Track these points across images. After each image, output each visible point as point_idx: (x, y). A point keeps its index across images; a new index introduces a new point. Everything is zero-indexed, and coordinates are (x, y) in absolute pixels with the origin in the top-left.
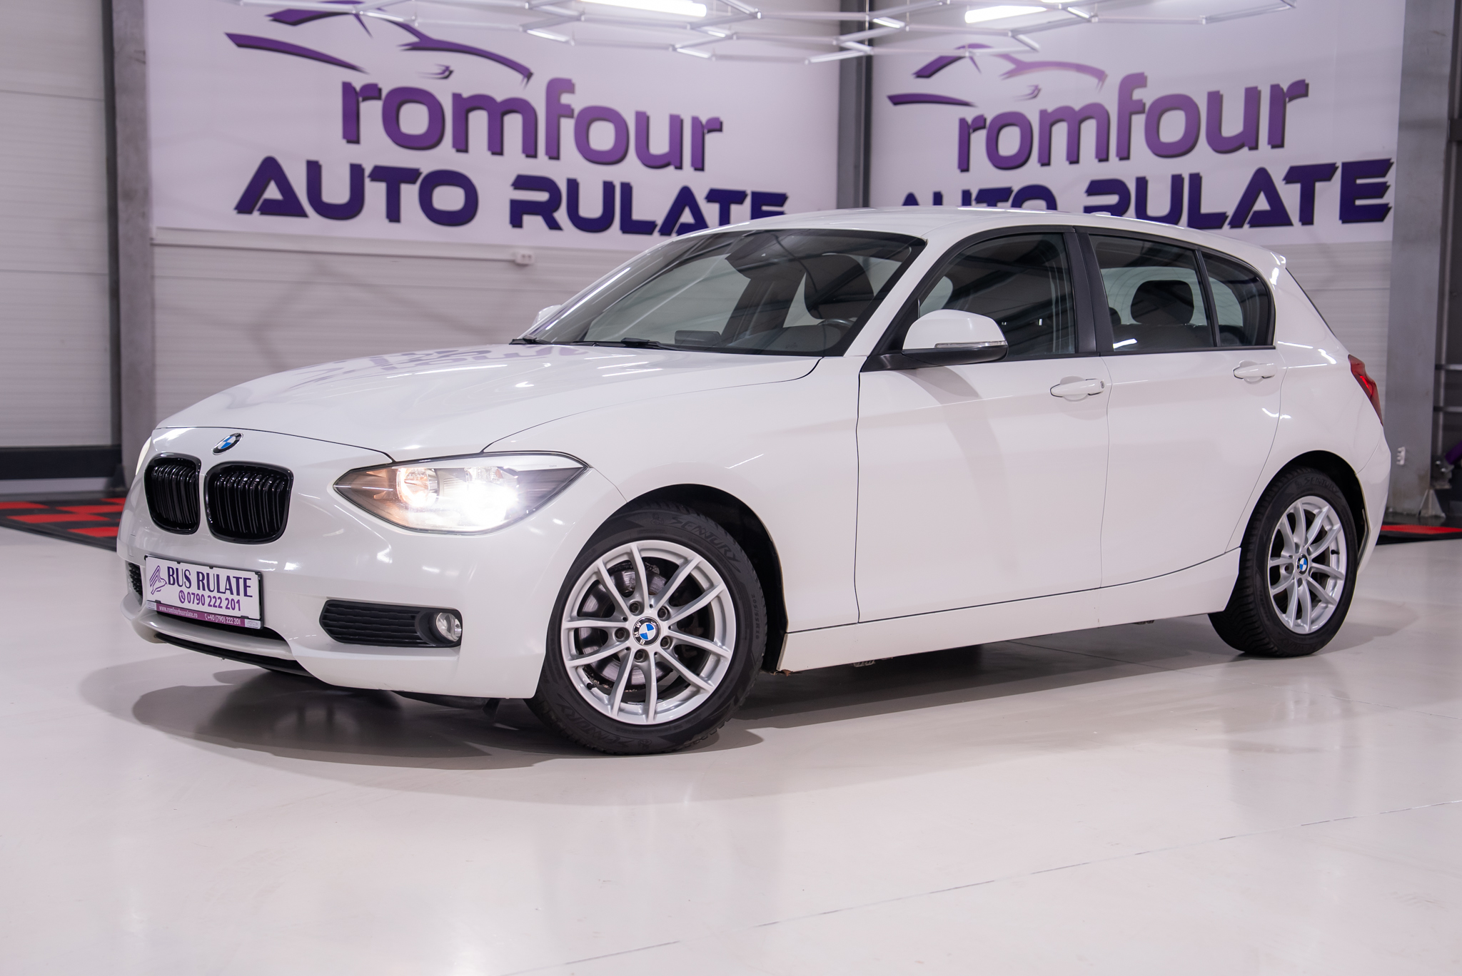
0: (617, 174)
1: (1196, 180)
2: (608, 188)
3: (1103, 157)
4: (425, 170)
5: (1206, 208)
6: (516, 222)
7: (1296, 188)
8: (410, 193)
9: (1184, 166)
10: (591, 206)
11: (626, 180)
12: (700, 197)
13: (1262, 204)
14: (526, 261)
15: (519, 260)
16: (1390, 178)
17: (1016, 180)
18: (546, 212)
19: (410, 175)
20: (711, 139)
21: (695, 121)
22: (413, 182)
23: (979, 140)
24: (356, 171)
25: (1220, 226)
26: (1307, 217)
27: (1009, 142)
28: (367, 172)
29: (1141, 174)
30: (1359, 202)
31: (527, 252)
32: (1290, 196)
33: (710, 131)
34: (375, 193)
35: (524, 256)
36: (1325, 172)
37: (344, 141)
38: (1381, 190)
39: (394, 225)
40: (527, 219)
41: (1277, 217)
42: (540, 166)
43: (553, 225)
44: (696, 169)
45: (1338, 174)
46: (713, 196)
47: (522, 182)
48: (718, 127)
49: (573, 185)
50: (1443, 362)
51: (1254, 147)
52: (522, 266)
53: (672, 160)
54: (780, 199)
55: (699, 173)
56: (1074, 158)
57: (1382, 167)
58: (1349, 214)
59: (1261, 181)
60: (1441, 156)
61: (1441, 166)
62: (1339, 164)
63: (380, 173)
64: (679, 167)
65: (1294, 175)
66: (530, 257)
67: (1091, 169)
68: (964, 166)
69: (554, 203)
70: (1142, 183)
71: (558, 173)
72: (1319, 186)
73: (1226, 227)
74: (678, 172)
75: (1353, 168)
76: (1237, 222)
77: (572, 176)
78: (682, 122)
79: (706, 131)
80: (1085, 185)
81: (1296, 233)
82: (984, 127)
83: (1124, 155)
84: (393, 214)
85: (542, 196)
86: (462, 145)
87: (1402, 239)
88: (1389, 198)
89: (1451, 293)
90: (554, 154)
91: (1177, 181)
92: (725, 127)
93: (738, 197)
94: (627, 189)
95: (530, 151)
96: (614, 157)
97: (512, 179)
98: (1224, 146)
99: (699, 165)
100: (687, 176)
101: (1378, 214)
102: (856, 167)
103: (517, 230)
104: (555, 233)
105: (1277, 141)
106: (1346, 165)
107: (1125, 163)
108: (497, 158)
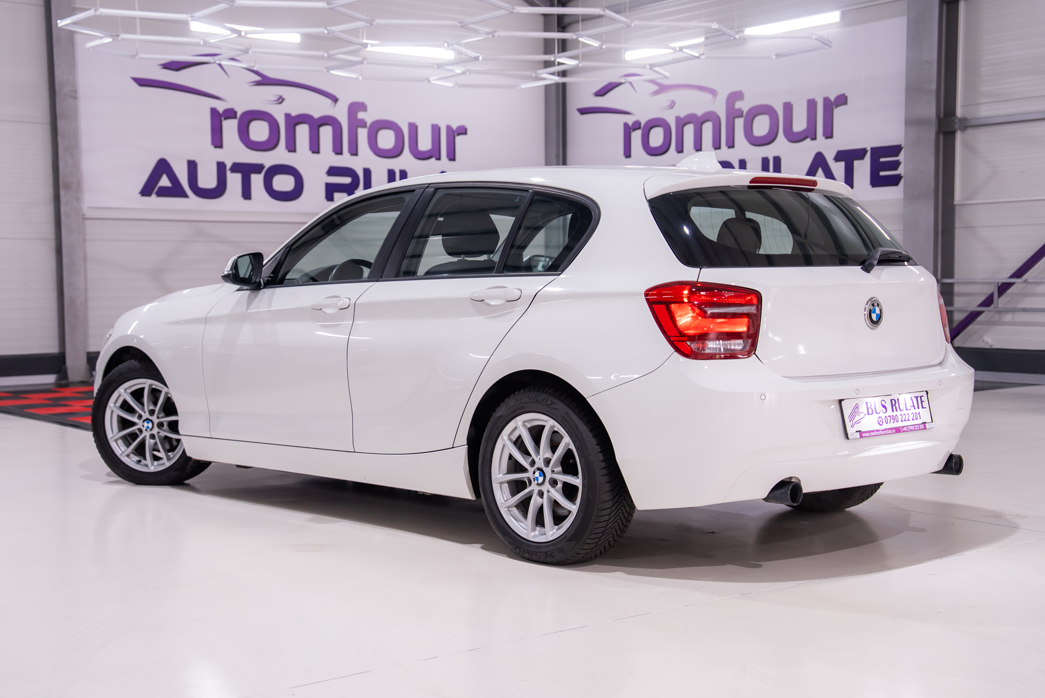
0: (396, 164)
1: (777, 160)
2: (391, 171)
3: (717, 146)
4: (267, 165)
6: (330, 197)
7: (842, 165)
8: (257, 180)
9: (769, 151)
11: (403, 168)
13: (820, 175)
16: (901, 157)
18: (350, 190)
19: (258, 168)
20: (459, 139)
21: (449, 128)
22: (259, 172)
23: (637, 136)
24: (221, 166)
26: (850, 181)
27: (656, 138)
28: (229, 166)
29: (742, 157)
30: (882, 174)
32: (838, 169)
33: (458, 134)
34: (234, 180)
36: (859, 154)
37: (212, 147)
38: (895, 165)
39: (247, 201)
40: (337, 196)
42: (345, 160)
44: (450, 160)
45: (868, 156)
47: (333, 171)
48: (464, 132)
49: (367, 172)
50: (939, 277)
51: (814, 138)
53: (434, 154)
55: (452, 163)
56: (698, 147)
57: (895, 150)
58: (877, 181)
59: (819, 161)
60: (933, 142)
61: (932, 149)
62: (869, 149)
63: (236, 168)
64: (439, 158)
65: (841, 156)
68: (627, 154)
69: (355, 183)
70: (743, 163)
71: (357, 164)
72: (857, 163)
74: (438, 162)
75: (878, 152)
77: (367, 166)
78: (439, 129)
79: (456, 134)
82: (639, 128)
83: (731, 145)
84: (247, 194)
85: (347, 180)
86: (292, 147)
87: (909, 197)
88: (900, 171)
89: (943, 232)
90: (354, 152)
91: (765, 160)
92: (469, 131)
94: (404, 174)
95: (338, 150)
96: (395, 153)
97: (326, 169)
98: (795, 138)
99: (452, 157)
100: (444, 165)
101: (894, 181)
103: (330, 203)
105: (829, 134)
106: (873, 149)
107: (731, 150)
108: (316, 155)
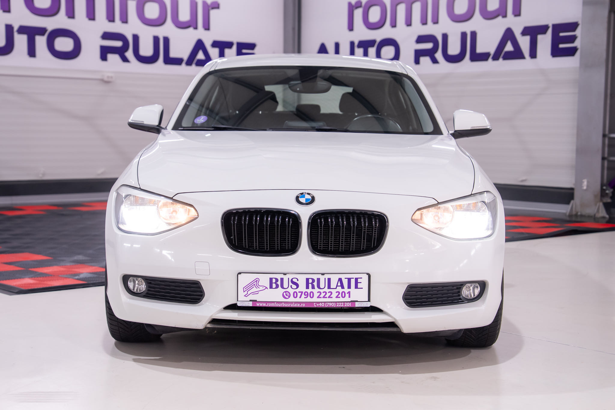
0: (161, 32)
1: (474, 35)
2: (156, 40)
3: (424, 22)
4: (50, 28)
5: (480, 49)
6: (104, 58)
7: (527, 38)
8: (41, 41)
9: (467, 27)
10: (146, 50)
11: (166, 35)
12: (208, 44)
13: (509, 47)
14: (110, 80)
15: (106, 79)
16: (578, 32)
17: (378, 35)
18: (121, 52)
19: (41, 31)
20: (213, 13)
21: (205, 4)
22: (43, 34)
23: (358, 13)
24: (9, 28)
25: (486, 59)
26: (533, 54)
27: (375, 15)
28: (16, 28)
29: (444, 32)
31: (110, 75)
32: (524, 42)
33: (213, 8)
34: (21, 41)
35: (108, 77)
36: (543, 29)
37: (1, 11)
38: (573, 39)
39: (32, 59)
40: (110, 56)
41: (517, 54)
42: (117, 27)
43: (125, 60)
44: (206, 29)
45: (550, 31)
46: (215, 44)
47: (106, 36)
48: (217, 6)
49: (136, 38)
50: (607, 132)
51: (505, 16)
52: (107, 82)
53: (192, 24)
54: (252, 46)
55: (207, 32)
56: (409, 23)
57: (573, 26)
58: (556, 52)
59: (509, 35)
60: (605, 20)
61: (605, 25)
62: (550, 25)
63: (23, 30)
64: (196, 28)
65: (527, 31)
66: (112, 77)
67: (418, 29)
68: (351, 28)
69: (125, 47)
70: (445, 37)
71: (128, 31)
72: (540, 37)
73: (490, 60)
74: (195, 31)
75: (558, 28)
76: (496, 57)
77: (135, 32)
78: (196, 4)
79: (210, 8)
80: (415, 38)
81: (527, 63)
82: (360, 6)
83: (436, 21)
84: (32, 52)
85: (118, 44)
86: (71, 14)
87: (585, 66)
88: (577, 44)
89: (611, 95)
90: (124, 20)
91: (464, 35)
92: (221, 6)
93: (229, 45)
94: (167, 40)
95: (111, 18)
96: (159, 22)
97: (101, 33)
98: (488, 16)
99: (207, 27)
100: (200, 33)
101: (572, 52)
102: (294, 29)
103: (104, 63)
104: (126, 64)
105: (517, 13)
106: (554, 26)
107: (436, 25)
108: (92, 22)
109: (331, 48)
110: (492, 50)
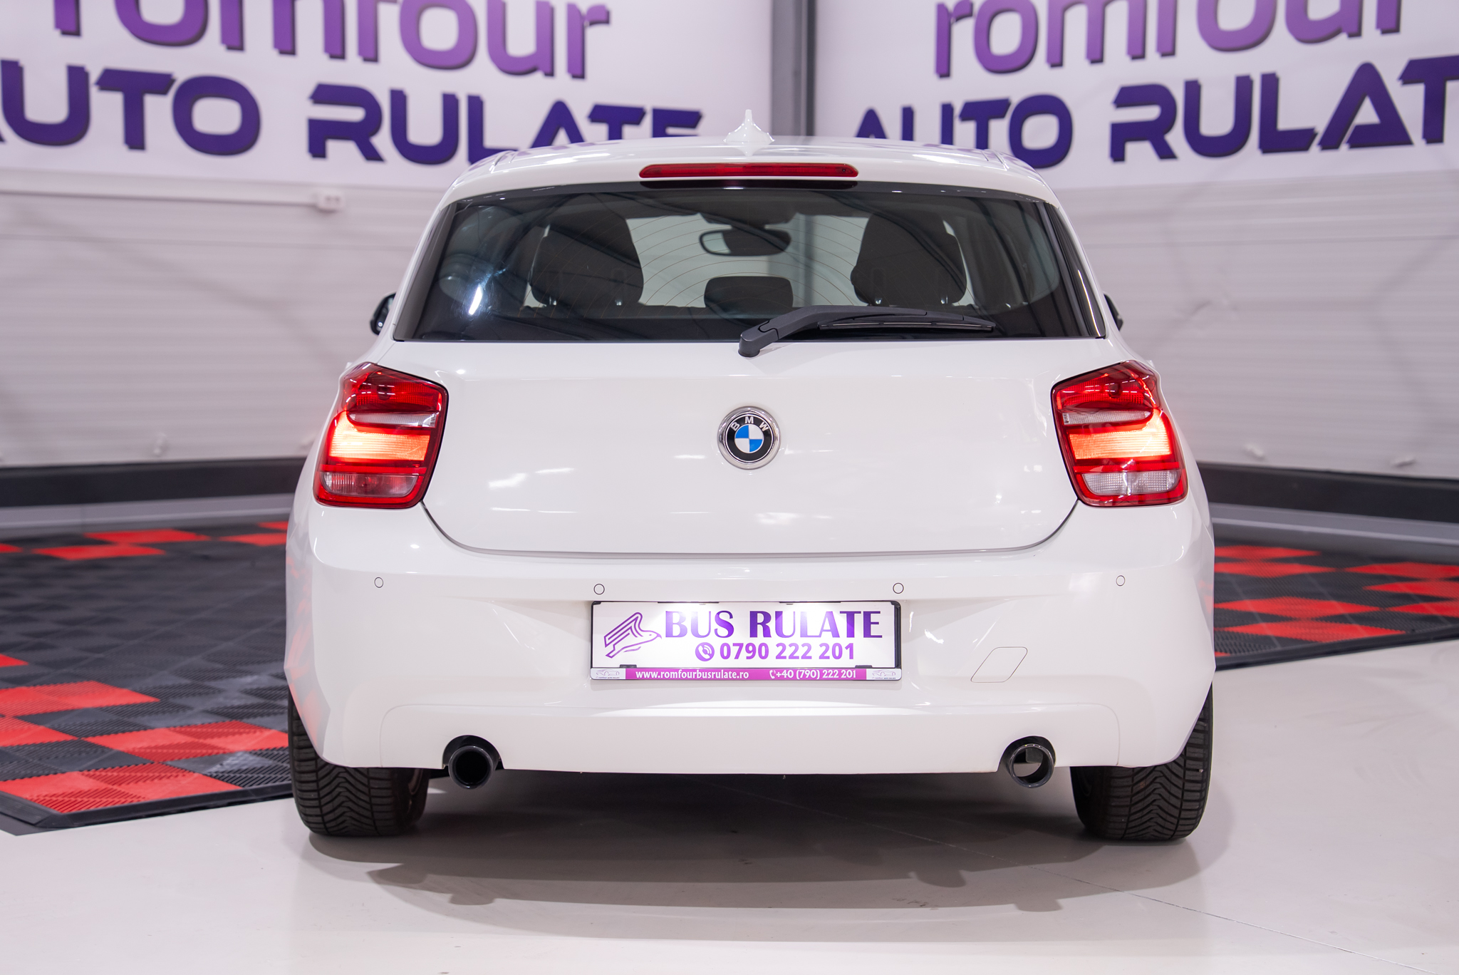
0: (462, 83)
1: (1271, 83)
2: (450, 103)
3: (1137, 53)
4: (181, 76)
5: (1286, 122)
6: (317, 149)
7: (1417, 91)
8: (158, 109)
9: (1253, 63)
10: (425, 130)
11: (475, 91)
12: (580, 114)
13: (1367, 114)
14: (332, 206)
15: (323, 204)
17: (1015, 88)
18: (361, 135)
19: (159, 83)
20: (594, 35)
21: (572, 10)
22: (164, 91)
23: (963, 32)
24: (77, 77)
25: (1305, 148)
26: (1434, 132)
27: (1006, 35)
28: (94, 77)
29: (1191, 76)
31: (333, 193)
32: (1409, 101)
33: (593, 23)
34: (107, 108)
35: (328, 199)
37: (57, 33)
39: (136, 154)
40: (333, 146)
41: (1389, 132)
42: (351, 72)
43: (371, 154)
44: (575, 76)
46: (599, 114)
47: (324, 94)
48: (603, 17)
49: (399, 99)
51: (1356, 33)
52: (326, 212)
53: (540, 63)
54: (691, 117)
55: (578, 83)
56: (1096, 56)
59: (1366, 82)
63: (111, 80)
64: (550, 73)
65: (1415, 71)
66: (337, 199)
67: (1122, 71)
68: (944, 70)
69: (372, 121)
70: (1193, 90)
71: (376, 81)
72: (1453, 88)
73: (1315, 147)
74: (549, 80)
76: (1331, 141)
77: (398, 86)
78: (552, 11)
79: (586, 23)
80: (1113, 93)
81: (1416, 156)
82: (970, 15)
83: (1168, 50)
84: (135, 137)
85: (355, 114)
86: (234, 39)
90: (370, 54)
91: (1243, 84)
92: (614, 18)
93: (634, 116)
94: (476, 104)
95: (336, 50)
96: (458, 59)
97: (310, 88)
98: (1311, 33)
99: (578, 71)
100: (561, 87)
102: (797, 74)
103: (319, 162)
104: (374, 166)
105: (1391, 24)
107: (1168, 60)
108: (287, 60)
109: (892, 123)
110: (1320, 123)
